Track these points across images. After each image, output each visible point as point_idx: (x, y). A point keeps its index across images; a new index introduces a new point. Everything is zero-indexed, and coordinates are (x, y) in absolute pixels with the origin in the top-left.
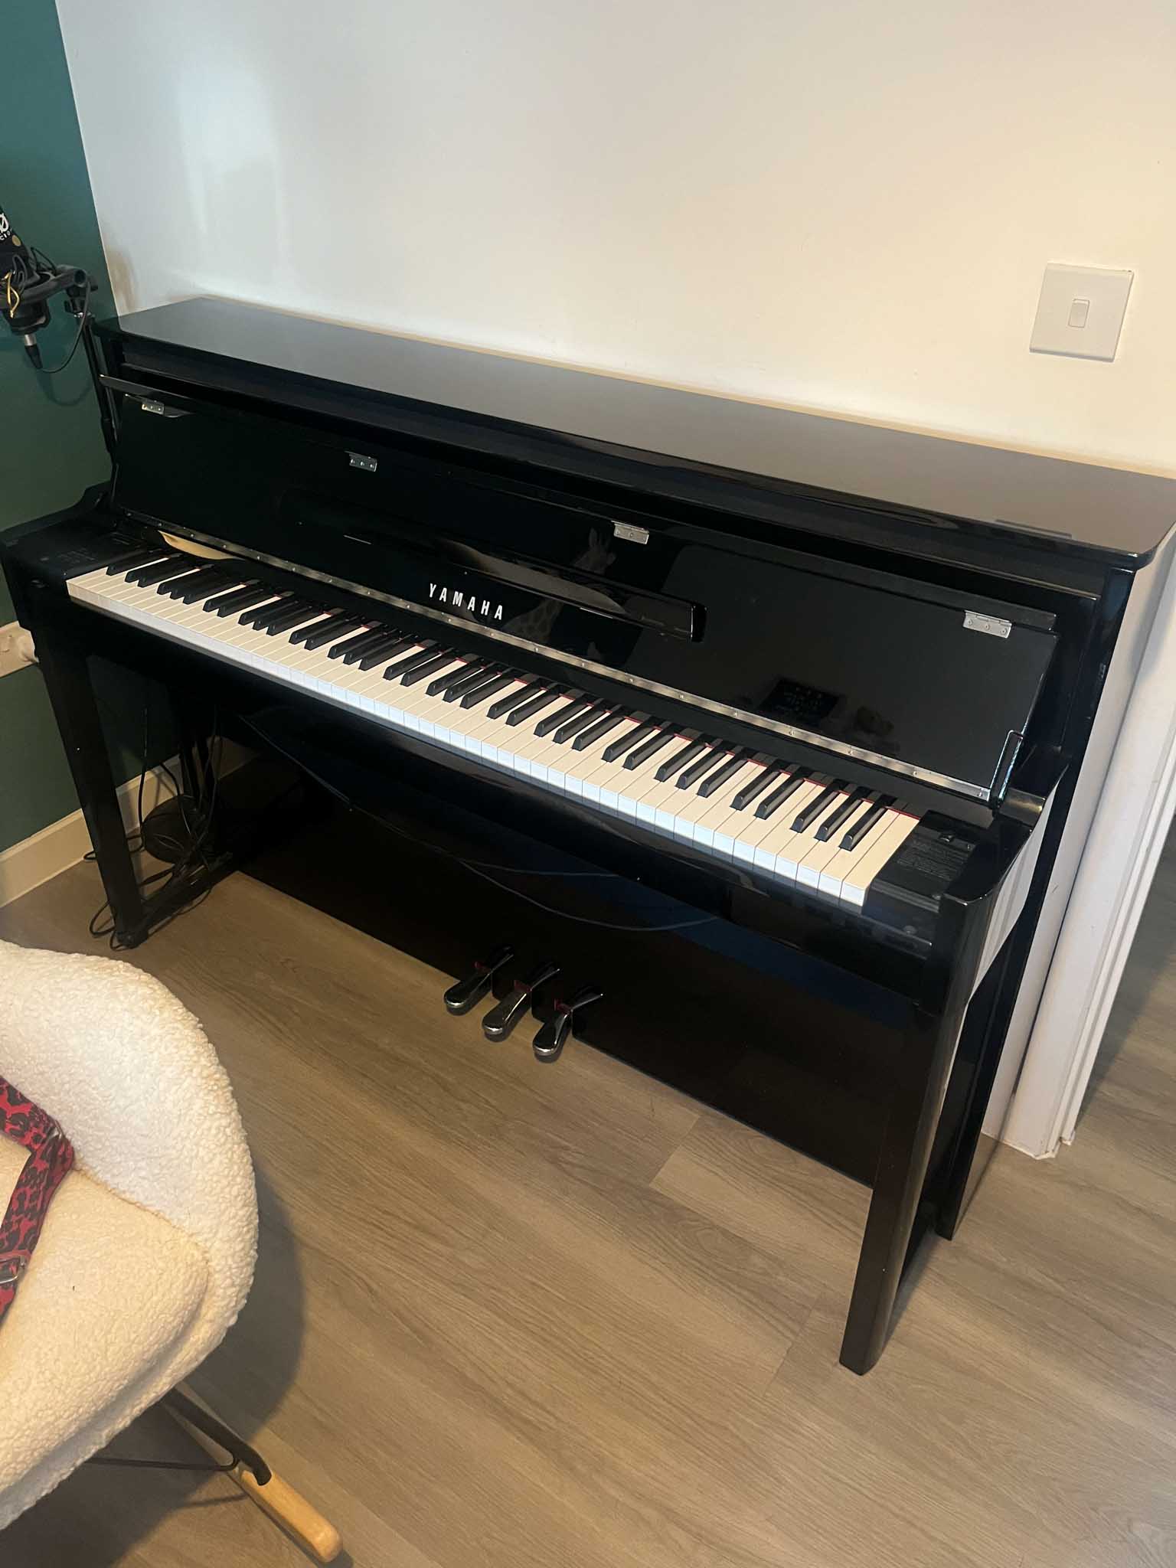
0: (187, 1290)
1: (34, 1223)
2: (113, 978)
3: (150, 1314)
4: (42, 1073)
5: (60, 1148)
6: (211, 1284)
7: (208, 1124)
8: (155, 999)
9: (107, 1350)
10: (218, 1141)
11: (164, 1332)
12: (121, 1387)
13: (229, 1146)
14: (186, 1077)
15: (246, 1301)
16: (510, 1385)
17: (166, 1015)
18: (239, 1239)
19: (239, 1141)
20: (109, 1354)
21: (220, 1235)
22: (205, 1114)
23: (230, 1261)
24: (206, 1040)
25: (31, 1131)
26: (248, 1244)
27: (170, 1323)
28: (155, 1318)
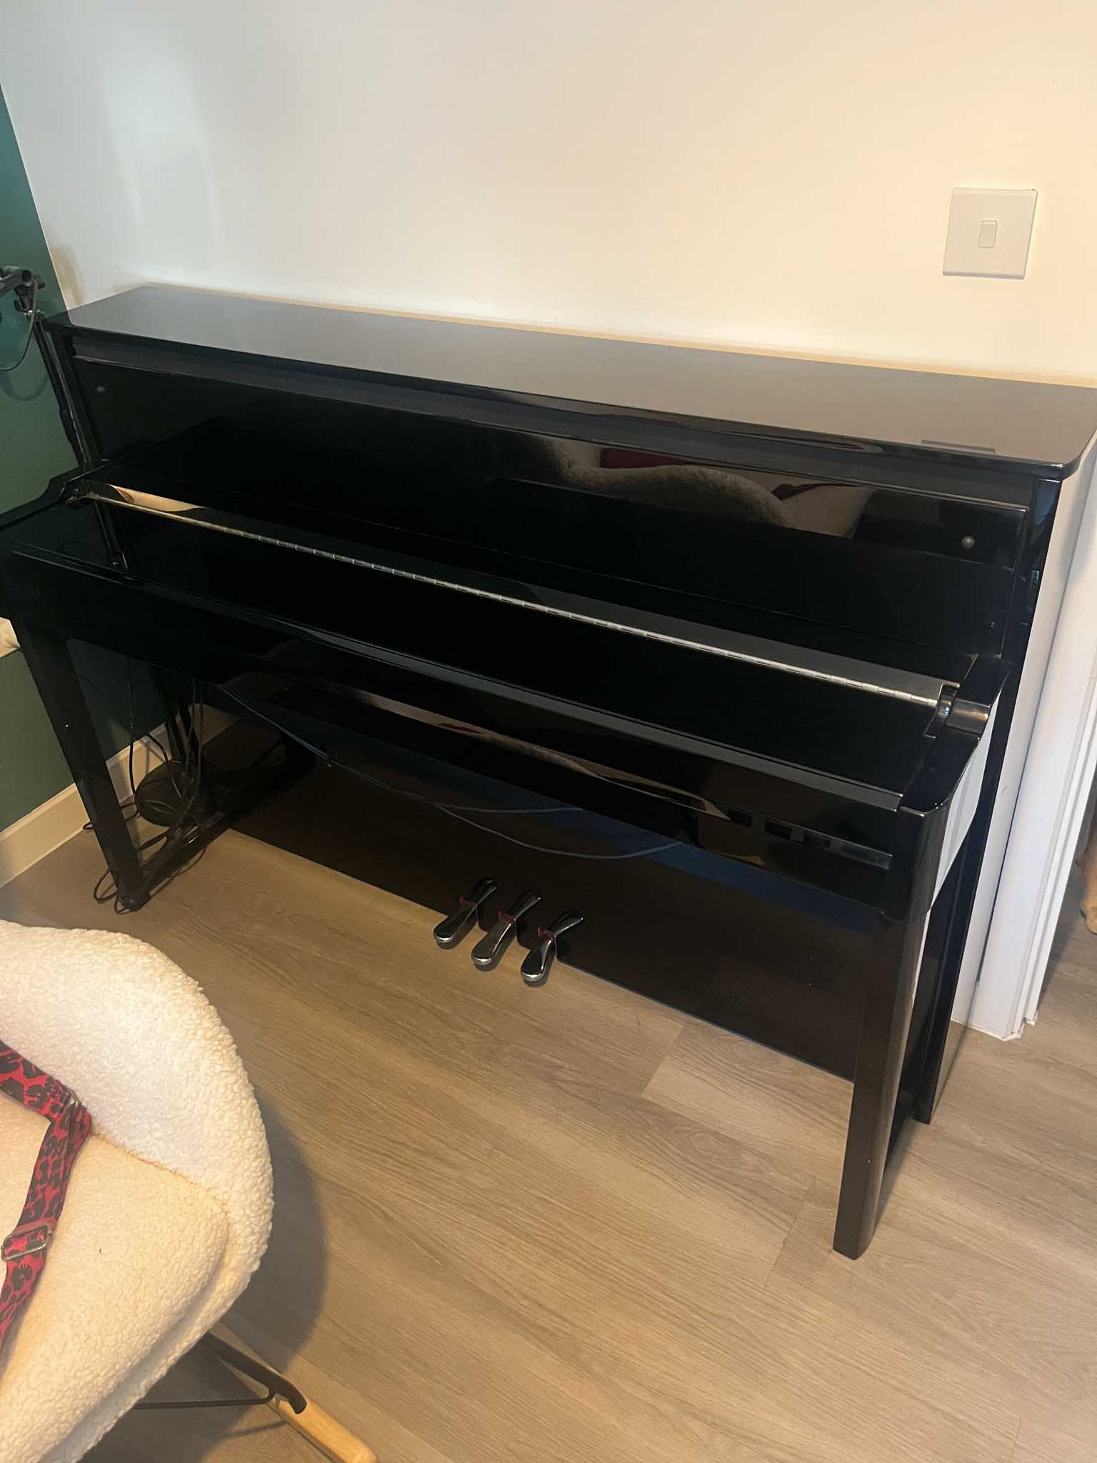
0: (209, 1243)
1: (58, 1189)
2: (112, 951)
3: (175, 1270)
4: (54, 1046)
5: (78, 1113)
6: (231, 1236)
7: (215, 1083)
8: (155, 969)
9: (137, 1307)
10: (227, 1098)
11: (189, 1285)
12: (155, 1341)
13: (238, 1101)
14: (191, 1040)
15: (267, 1246)
16: (525, 1297)
17: (166, 982)
18: (255, 1189)
19: (247, 1096)
20: (138, 1311)
21: (236, 1188)
22: (212, 1074)
23: (248, 1212)
24: (207, 1002)
25: (48, 1101)
26: (263, 1193)
27: (195, 1276)
28: (180, 1272)
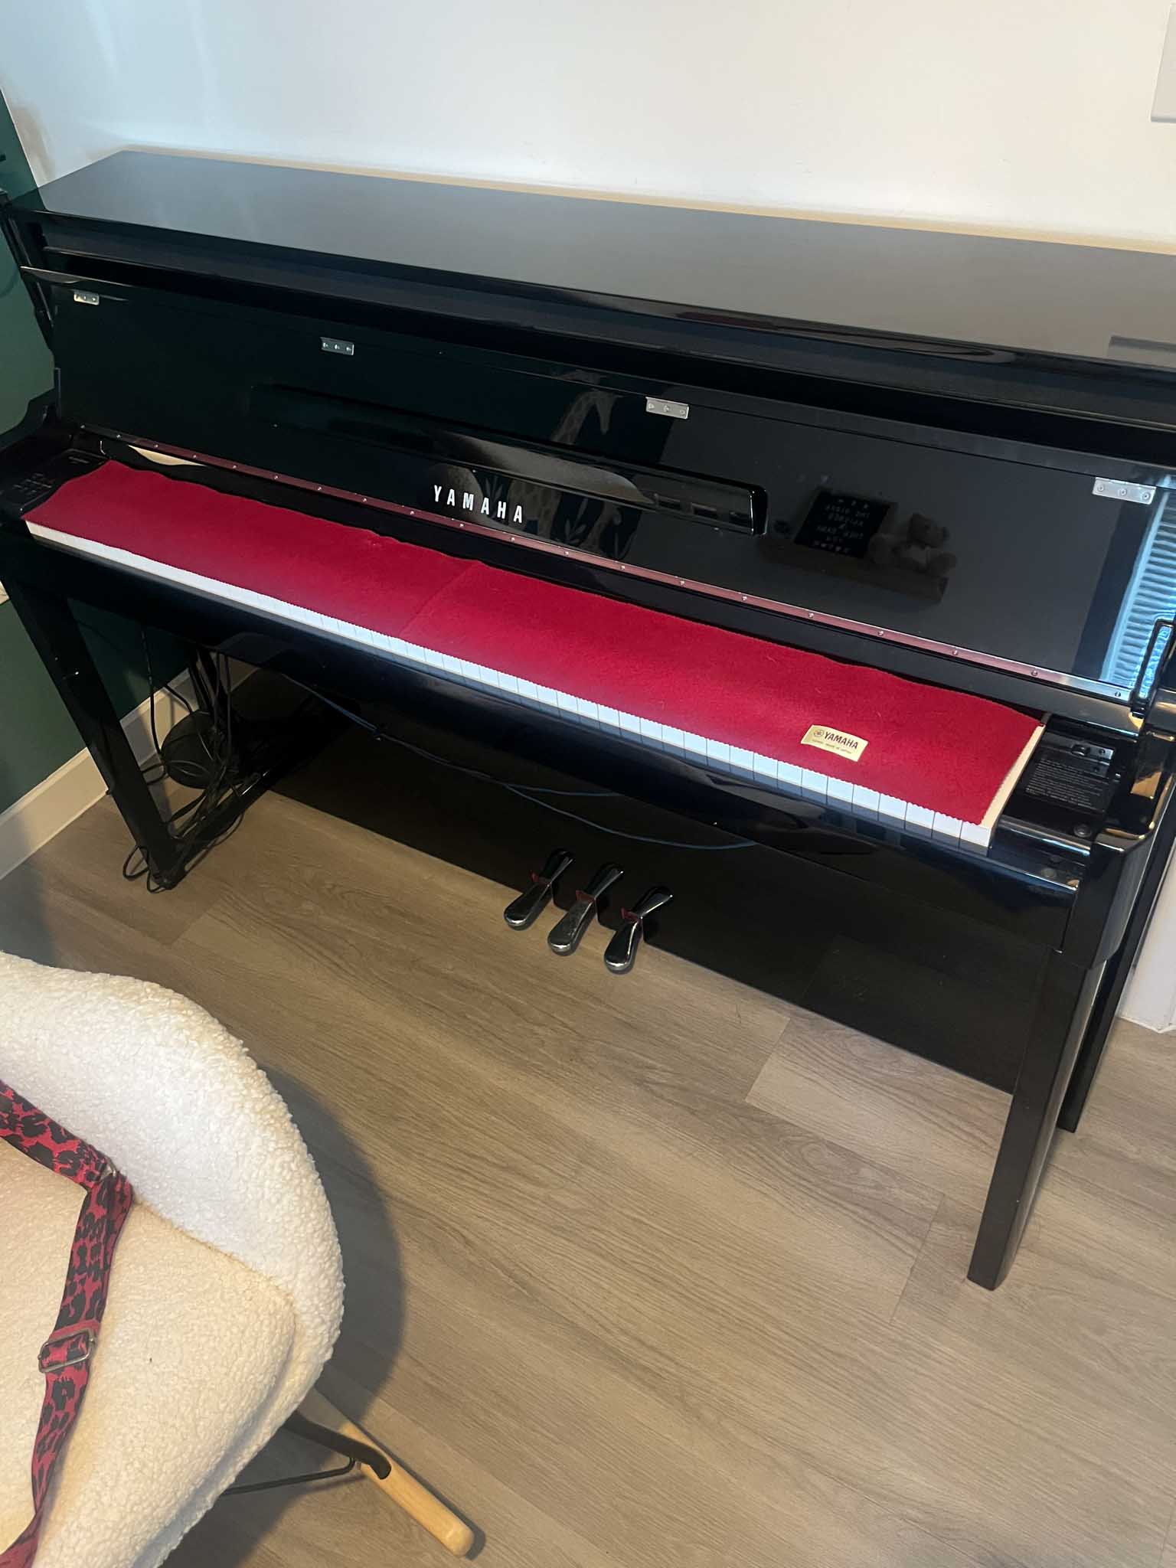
0: (274, 1343)
1: (99, 1283)
2: (141, 1007)
3: (237, 1378)
4: (83, 1111)
5: (117, 1183)
6: (299, 1326)
7: (269, 1161)
8: (191, 1029)
9: (196, 1426)
10: (284, 1179)
11: (255, 1394)
12: (219, 1459)
13: (297, 1181)
14: (238, 1115)
15: (339, 1332)
16: (625, 1332)
17: (205, 1046)
18: (322, 1277)
19: (307, 1173)
20: (199, 1429)
21: (300, 1276)
22: (265, 1153)
23: (316, 1301)
24: (254, 1067)
25: (82, 1169)
26: (332, 1278)
27: (260, 1382)
28: (243, 1380)
